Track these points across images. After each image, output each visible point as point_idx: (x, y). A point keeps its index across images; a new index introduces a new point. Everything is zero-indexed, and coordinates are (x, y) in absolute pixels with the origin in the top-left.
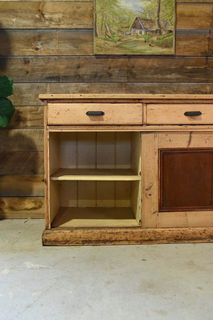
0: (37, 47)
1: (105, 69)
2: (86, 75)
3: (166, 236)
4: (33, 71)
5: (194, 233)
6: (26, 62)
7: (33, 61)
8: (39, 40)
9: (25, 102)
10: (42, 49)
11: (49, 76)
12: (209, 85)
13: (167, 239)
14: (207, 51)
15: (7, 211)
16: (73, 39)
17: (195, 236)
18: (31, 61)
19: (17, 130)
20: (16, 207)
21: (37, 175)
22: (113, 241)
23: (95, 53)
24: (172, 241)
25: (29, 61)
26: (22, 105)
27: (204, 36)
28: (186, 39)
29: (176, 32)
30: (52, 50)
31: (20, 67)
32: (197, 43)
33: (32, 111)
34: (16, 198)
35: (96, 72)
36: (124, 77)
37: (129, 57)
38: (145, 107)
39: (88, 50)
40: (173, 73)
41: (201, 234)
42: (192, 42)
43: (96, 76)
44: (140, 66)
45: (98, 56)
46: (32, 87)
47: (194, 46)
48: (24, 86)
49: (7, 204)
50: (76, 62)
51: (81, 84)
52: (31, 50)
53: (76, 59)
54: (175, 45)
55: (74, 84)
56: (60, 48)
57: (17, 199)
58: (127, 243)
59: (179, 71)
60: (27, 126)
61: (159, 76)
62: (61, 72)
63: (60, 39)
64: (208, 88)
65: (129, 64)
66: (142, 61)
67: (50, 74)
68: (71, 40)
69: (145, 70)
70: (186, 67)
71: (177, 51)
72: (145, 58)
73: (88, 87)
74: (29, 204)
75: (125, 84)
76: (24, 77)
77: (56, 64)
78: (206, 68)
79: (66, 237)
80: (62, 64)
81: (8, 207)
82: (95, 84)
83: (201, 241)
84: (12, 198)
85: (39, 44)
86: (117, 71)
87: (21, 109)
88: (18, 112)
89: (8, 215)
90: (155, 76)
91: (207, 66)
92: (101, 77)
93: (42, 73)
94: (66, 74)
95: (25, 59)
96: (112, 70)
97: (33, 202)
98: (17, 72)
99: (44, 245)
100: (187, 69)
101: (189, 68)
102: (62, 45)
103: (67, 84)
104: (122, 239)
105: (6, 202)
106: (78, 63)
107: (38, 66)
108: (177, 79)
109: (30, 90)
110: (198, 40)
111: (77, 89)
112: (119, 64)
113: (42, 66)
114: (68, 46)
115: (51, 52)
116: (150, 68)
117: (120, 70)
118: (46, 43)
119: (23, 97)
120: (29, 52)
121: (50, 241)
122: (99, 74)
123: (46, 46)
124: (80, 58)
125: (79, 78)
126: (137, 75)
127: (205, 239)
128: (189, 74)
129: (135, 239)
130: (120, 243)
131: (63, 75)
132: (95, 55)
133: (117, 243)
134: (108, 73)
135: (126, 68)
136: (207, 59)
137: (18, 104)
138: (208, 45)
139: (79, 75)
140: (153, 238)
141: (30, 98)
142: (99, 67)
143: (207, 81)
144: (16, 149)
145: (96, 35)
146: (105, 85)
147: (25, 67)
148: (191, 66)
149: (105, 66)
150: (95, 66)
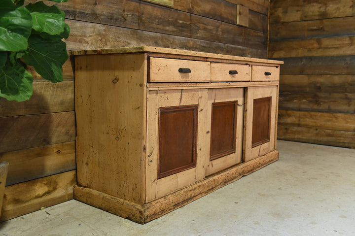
1: (120, 10)
2: (103, 15)
12: (192, 40)
13: (220, 184)
14: (191, 8)
17: (233, 176)
20: (22, 197)
21: (50, 146)
22: (192, 198)
24: (223, 184)
34: (23, 184)
35: (112, 14)
36: (135, 23)
37: (140, 1)
40: (170, 25)
41: (235, 173)
43: (112, 18)
44: (148, 14)
51: (98, 26)
55: (90, 25)
58: (200, 196)
59: (174, 23)
60: (36, 77)
61: (162, 27)
62: (77, 7)
64: (191, 43)
65: (139, 10)
66: (149, 8)
69: (151, 18)
72: (152, 6)
73: (105, 30)
74: (39, 189)
75: (136, 31)
78: (190, 24)
79: (162, 207)
81: (11, 200)
82: (111, 28)
84: (16, 186)
86: (130, 16)
90: (159, 26)
91: (191, 22)
92: (116, 20)
94: (82, 10)
96: (126, 13)
97: (46, 184)
100: (179, 22)
101: (181, 22)
103: (83, 24)
104: (198, 194)
108: (173, 31)
111: (93, 32)
112: (132, 8)
116: (155, 18)
117: (132, 15)
121: (151, 216)
122: (115, 17)
125: (96, 18)
126: (145, 23)
127: (238, 177)
128: (180, 28)
129: (205, 190)
130: (196, 198)
131: (79, 10)
134: (123, 17)
135: (138, 14)
136: (191, 15)
138: (192, 3)
139: (96, 14)
140: (214, 186)
142: (115, 8)
146: (120, 30)
148: (182, 20)
149: (120, 7)
150: (111, 5)
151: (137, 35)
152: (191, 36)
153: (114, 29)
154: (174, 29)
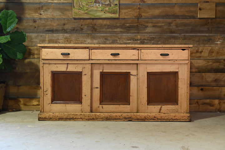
0: (41, 13)
1: (79, 26)
2: (69, 29)
3: (101, 117)
4: (39, 26)
5: (116, 116)
6: (35, 21)
7: (38, 21)
8: (42, 9)
9: (34, 44)
10: (44, 14)
11: (47, 29)
12: (139, 35)
13: (102, 118)
14: (138, 15)
15: (22, 106)
16: (61, 9)
17: (117, 118)
18: (37, 21)
19: (29, 60)
20: (28, 104)
22: (74, 119)
23: (73, 17)
24: (104, 120)
25: (36, 21)
26: (32, 45)
27: (136, 7)
28: (126, 9)
29: (119, 4)
30: (49, 15)
31: (31, 24)
32: (132, 11)
33: (38, 49)
35: (74, 28)
36: (90, 30)
37: (93, 19)
38: (90, 51)
39: (70, 15)
40: (118, 28)
41: (120, 117)
42: (129, 10)
43: (74, 30)
44: (99, 24)
45: (75, 19)
46: (38, 36)
47: (130, 13)
48: (34, 35)
49: (22, 102)
50: (63, 22)
51: (66, 35)
52: (37, 15)
53: (63, 20)
54: (119, 12)
55: (61, 34)
56: (54, 14)
57: (28, 99)
58: (81, 120)
59: (123, 26)
60: (35, 58)
61: (110, 30)
62: (54, 28)
63: (54, 9)
64: (139, 37)
65: (93, 23)
66: (100, 21)
67: (48, 28)
68: (60, 9)
69: (102, 26)
70: (126, 25)
71: (121, 15)
72: (102, 20)
73: (70, 36)
74: (35, 102)
75: (91, 35)
76: (33, 30)
77: (51, 23)
78: (137, 25)
79: (50, 116)
80: (55, 23)
82: (73, 34)
83: (120, 120)
84: (25, 99)
85: (42, 11)
86: (86, 27)
87: (32, 48)
88: (30, 49)
89: (22, 108)
90: (108, 30)
91: (138, 24)
92: (77, 30)
93: (43, 28)
94: (57, 28)
95: (34, 20)
96: (83, 26)
97: (37, 101)
98: (29, 27)
99: (39, 120)
100: (126, 26)
101: (127, 25)
102: (55, 12)
103: (57, 34)
104: (79, 118)
105: (22, 101)
106: (64, 22)
107: (41, 24)
108: (120, 31)
109: (36, 37)
110: (133, 9)
111: (63, 37)
112: (87, 23)
113: (43, 24)
114: (58, 12)
115: (49, 16)
116: (105, 25)
117: (87, 27)
118: (46, 11)
119: (33, 41)
120: (36, 16)
121: (42, 118)
122: (76, 29)
123: (46, 12)
124: (65, 19)
125: (64, 31)
126: (97, 29)
127: (122, 119)
128: (128, 29)
129: (86, 118)
130: (78, 120)
132: (73, 18)
133: (76, 120)
134: (81, 28)
135: (91, 26)
136: (138, 20)
137: (30, 45)
138: (139, 12)
139: (65, 29)
140: (95, 118)
141: (37, 42)
142: (76, 25)
143: (138, 33)
144: (28, 71)
145: (74, 7)
146: (79, 35)
147: (34, 24)
148: (129, 24)
149: (79, 24)
150: (74, 24)
151: (91, 36)
152: (138, 32)
153: (75, 35)
154: (122, 30)
